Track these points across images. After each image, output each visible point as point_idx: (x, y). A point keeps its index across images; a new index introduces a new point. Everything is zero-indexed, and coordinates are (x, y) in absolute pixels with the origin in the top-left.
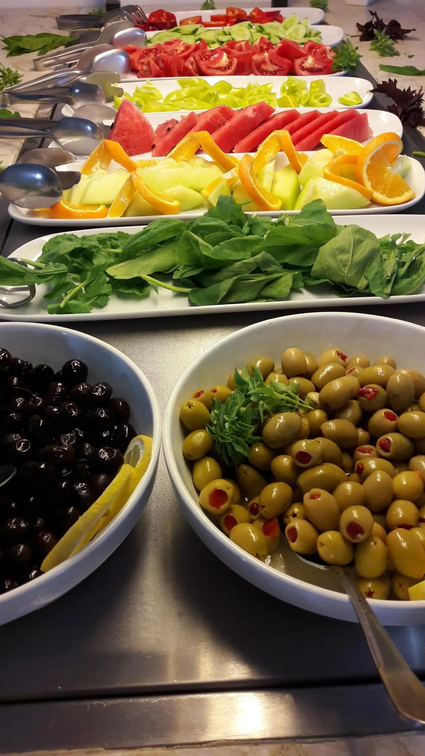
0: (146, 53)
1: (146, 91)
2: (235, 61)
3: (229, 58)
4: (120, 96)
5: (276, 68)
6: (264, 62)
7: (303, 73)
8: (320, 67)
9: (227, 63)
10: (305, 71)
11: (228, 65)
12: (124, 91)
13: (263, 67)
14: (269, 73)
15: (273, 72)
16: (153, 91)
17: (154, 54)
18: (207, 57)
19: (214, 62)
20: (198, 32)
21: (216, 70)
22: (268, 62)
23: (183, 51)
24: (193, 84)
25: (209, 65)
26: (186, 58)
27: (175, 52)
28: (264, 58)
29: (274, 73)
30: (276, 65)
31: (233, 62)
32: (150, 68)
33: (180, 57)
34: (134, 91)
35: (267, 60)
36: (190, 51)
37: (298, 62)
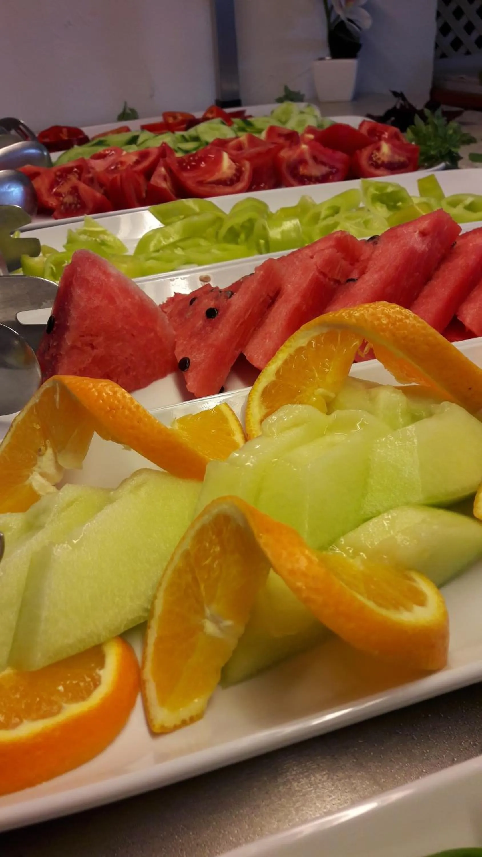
0: (60, 176)
1: (90, 239)
2: (247, 166)
3: (234, 161)
4: (35, 253)
5: (324, 170)
6: (302, 161)
7: (378, 172)
8: (402, 159)
9: (234, 171)
10: (382, 168)
11: (235, 175)
12: (42, 243)
13: (302, 170)
14: (313, 180)
15: (320, 179)
16: (102, 236)
17: (77, 176)
18: (194, 163)
19: (210, 171)
20: (140, 140)
21: (214, 185)
22: (311, 162)
23: (137, 162)
24: (188, 213)
25: (200, 179)
26: (149, 173)
27: (119, 166)
28: (302, 153)
29: (324, 179)
30: (324, 164)
31: (243, 169)
32: (79, 197)
33: (136, 172)
34: (65, 242)
35: (308, 157)
36: (151, 159)
37: (364, 155)
